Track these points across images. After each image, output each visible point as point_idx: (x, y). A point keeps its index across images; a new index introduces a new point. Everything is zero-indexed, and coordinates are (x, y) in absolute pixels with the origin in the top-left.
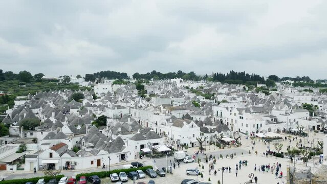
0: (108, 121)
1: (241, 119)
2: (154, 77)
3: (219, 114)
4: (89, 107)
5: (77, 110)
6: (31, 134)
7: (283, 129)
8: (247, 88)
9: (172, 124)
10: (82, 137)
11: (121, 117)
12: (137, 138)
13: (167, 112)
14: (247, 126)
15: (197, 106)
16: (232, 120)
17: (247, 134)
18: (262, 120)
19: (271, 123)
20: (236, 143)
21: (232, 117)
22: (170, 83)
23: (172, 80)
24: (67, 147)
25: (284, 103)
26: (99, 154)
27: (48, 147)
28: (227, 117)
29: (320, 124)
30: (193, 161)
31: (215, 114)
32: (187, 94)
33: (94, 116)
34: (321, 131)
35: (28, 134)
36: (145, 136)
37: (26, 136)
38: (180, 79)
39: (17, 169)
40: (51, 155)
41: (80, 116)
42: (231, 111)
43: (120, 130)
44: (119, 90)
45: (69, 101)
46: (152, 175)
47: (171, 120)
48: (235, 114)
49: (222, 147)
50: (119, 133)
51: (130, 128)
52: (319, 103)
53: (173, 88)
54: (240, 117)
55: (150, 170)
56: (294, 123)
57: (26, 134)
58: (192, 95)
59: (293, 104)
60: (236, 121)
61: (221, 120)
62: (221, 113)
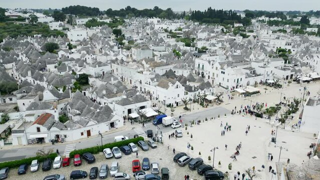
0: (91, 80)
1: (223, 74)
2: (130, 14)
3: (201, 66)
4: (67, 60)
5: (54, 65)
6: (11, 99)
7: (260, 81)
8: (225, 30)
9: (157, 83)
10: (66, 103)
11: (104, 75)
12: (124, 103)
13: (150, 69)
14: (228, 81)
15: (178, 55)
16: (213, 74)
17: (227, 89)
18: (242, 74)
19: (250, 76)
20: (219, 100)
21: (214, 71)
22: (147, 24)
23: (150, 20)
24: (54, 118)
25: (261, 49)
26: (88, 125)
27: (33, 119)
28: (209, 70)
29: (293, 73)
30: (180, 126)
31: (196, 66)
32: (167, 40)
33: (74, 73)
34: (294, 81)
35: (7, 100)
36: (131, 99)
37: (5, 102)
38: (158, 19)
39: (5, 144)
40: (39, 130)
41: (59, 73)
42: (213, 65)
43: (104, 92)
44: (94, 35)
45: (44, 53)
46: (144, 148)
47: (155, 80)
48: (217, 68)
49: (205, 106)
50: (104, 95)
51: (115, 90)
52: (293, 47)
53: (152, 31)
54: (222, 72)
55: (141, 142)
56: (271, 75)
57: (5, 100)
58: (172, 41)
59: (269, 49)
60: (217, 75)
61: (202, 72)
62: (203, 66)
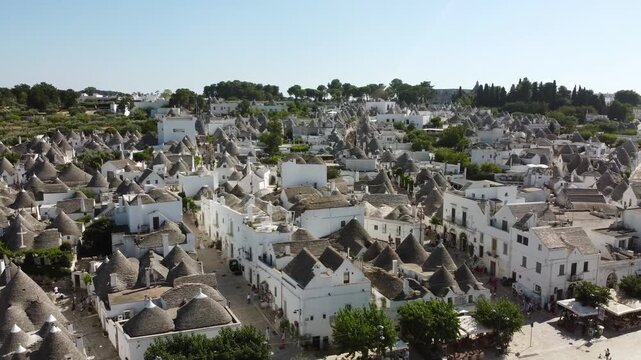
1: (522, 245)
3: (459, 216)
8: (558, 127)
11: (156, 226)
14: (539, 271)
16: (495, 240)
21: (496, 232)
28: (481, 230)
38: (390, 103)
42: (492, 212)
47: (288, 250)
48: (505, 226)
54: (520, 239)
60: (505, 246)
61: (463, 235)
62: (464, 214)
